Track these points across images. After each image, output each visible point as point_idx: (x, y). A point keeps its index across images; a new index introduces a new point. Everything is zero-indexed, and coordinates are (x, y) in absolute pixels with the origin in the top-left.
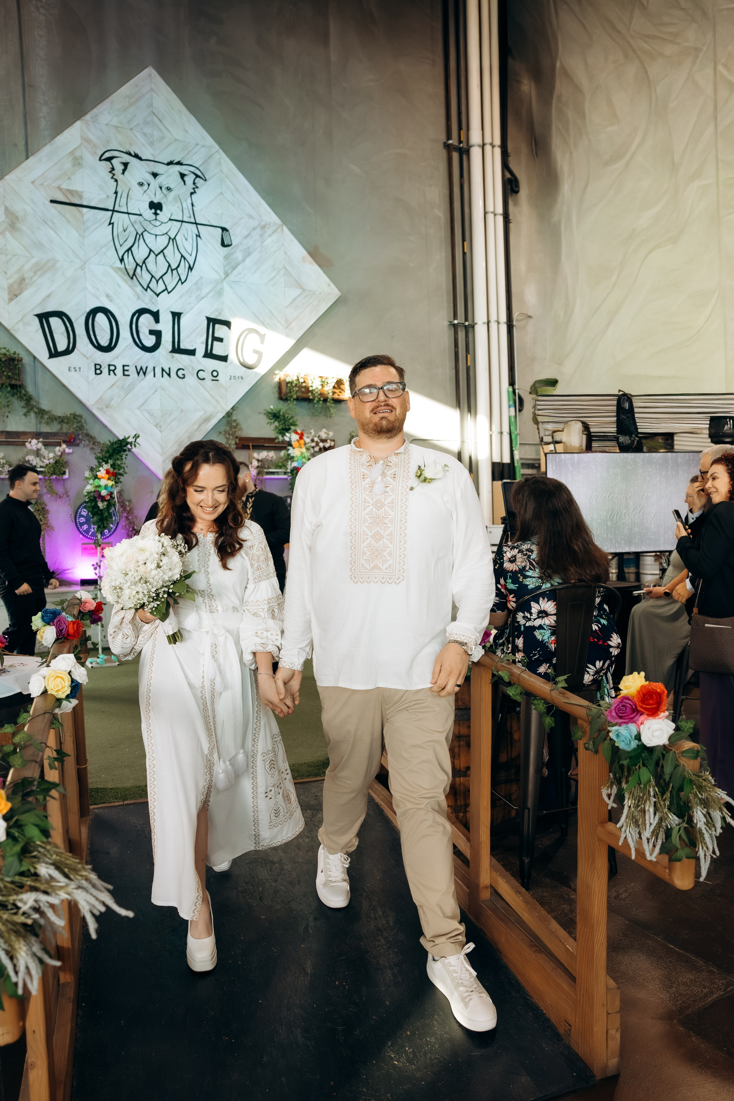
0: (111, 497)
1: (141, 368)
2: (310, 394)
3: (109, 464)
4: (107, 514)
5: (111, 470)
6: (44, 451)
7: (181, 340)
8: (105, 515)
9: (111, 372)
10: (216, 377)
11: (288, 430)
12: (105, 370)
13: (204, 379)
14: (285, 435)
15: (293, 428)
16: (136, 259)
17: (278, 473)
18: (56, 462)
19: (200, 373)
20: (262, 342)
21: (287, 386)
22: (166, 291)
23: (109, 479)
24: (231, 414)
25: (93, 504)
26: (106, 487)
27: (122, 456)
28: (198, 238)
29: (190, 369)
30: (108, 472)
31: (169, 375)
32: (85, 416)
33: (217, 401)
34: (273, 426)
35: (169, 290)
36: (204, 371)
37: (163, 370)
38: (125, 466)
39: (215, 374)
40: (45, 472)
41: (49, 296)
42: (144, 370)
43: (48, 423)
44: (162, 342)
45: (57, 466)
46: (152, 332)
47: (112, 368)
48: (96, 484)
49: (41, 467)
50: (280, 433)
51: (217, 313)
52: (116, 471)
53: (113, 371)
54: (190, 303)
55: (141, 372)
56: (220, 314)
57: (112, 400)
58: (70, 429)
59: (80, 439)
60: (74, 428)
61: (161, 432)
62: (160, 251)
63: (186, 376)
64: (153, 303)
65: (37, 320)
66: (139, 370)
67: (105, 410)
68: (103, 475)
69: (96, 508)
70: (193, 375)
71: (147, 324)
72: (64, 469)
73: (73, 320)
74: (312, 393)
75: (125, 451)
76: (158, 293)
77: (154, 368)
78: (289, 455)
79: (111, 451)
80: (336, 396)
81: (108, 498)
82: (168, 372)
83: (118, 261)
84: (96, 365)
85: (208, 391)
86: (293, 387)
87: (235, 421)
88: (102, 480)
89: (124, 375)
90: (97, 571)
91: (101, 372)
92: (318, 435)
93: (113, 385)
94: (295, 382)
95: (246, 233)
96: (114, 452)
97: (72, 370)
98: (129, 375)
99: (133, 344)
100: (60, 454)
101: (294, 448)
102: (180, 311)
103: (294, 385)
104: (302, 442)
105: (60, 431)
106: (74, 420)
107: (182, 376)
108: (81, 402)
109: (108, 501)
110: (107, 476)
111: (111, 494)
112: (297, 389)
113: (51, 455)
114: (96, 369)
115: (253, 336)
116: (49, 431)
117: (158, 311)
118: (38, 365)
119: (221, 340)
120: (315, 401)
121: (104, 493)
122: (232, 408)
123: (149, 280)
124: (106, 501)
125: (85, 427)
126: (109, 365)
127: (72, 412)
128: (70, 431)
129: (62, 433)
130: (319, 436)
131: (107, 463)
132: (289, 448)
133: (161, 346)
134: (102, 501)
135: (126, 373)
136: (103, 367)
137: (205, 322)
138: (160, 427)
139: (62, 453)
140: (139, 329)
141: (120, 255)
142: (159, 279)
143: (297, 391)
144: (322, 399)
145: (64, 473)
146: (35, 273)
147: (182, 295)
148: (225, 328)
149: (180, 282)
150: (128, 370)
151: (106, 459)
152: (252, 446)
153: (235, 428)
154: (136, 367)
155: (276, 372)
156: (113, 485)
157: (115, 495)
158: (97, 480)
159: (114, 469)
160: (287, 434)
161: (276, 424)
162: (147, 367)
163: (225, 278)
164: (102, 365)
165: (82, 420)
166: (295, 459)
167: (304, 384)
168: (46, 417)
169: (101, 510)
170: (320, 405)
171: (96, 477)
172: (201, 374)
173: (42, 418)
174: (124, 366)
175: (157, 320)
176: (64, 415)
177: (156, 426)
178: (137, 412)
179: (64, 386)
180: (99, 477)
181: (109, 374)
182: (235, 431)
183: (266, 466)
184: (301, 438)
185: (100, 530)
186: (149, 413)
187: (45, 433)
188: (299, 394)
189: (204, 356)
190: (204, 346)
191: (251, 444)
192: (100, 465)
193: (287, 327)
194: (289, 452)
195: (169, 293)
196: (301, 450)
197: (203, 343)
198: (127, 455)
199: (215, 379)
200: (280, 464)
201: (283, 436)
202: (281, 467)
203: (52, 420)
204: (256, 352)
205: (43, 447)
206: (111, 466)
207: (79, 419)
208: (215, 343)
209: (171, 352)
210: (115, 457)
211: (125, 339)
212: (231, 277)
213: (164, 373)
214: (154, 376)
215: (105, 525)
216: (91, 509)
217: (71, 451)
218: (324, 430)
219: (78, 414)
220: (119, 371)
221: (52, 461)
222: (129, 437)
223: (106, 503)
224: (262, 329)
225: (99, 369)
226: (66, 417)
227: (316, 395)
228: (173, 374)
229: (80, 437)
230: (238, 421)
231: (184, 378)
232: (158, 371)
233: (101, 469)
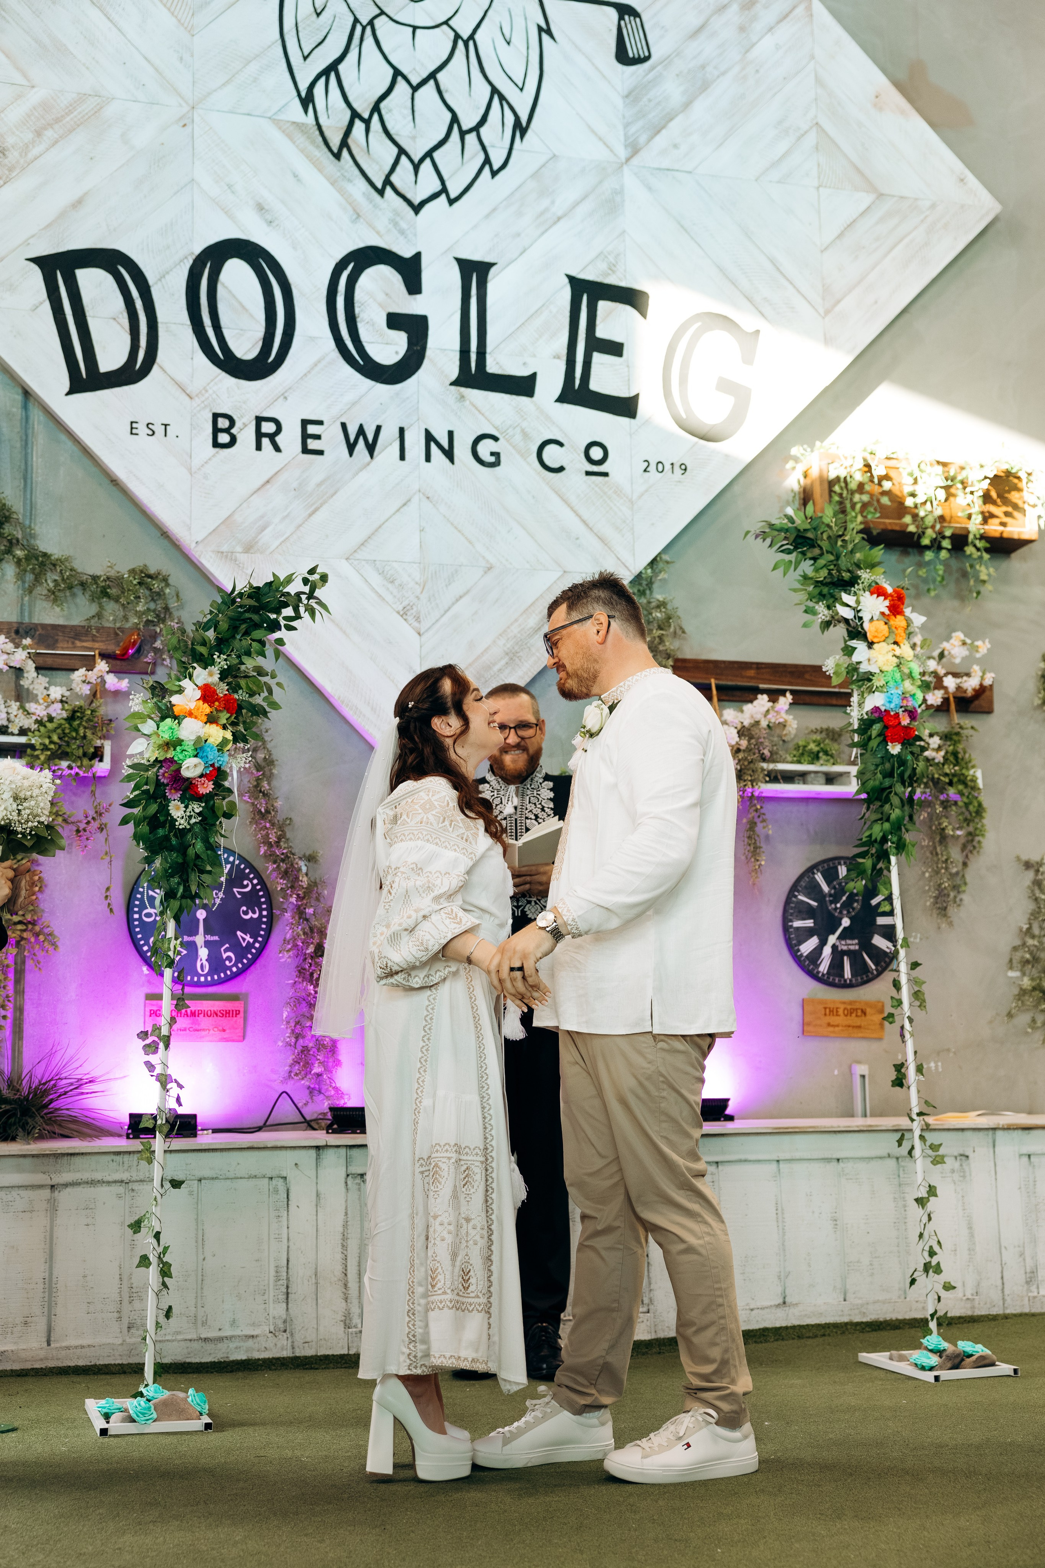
0: (218, 785)
1: (361, 431)
2: (908, 519)
3: (215, 670)
4: (199, 846)
5: (222, 689)
6: (33, 680)
7: (489, 348)
8: (191, 852)
9: (265, 441)
10: (600, 462)
11: (849, 584)
12: (246, 435)
13: (561, 469)
14: (837, 599)
15: (865, 575)
16: (351, 99)
17: (802, 777)
18: (71, 718)
19: (549, 449)
20: (748, 358)
21: (831, 491)
22: (443, 197)
23: (211, 720)
24: (650, 584)
25: (153, 808)
26: (200, 747)
27: (262, 643)
28: (545, 37)
29: (518, 438)
30: (208, 694)
31: (449, 454)
32: (179, 577)
33: (602, 539)
34: (794, 576)
35: (453, 195)
36: (561, 444)
37: (429, 437)
38: (272, 683)
39: (596, 453)
40: (32, 747)
41: (78, 204)
42: (370, 438)
43: (54, 596)
44: (429, 353)
45: (77, 731)
46: (395, 321)
47: (268, 428)
48: (166, 736)
49: (23, 732)
50: (822, 596)
51: (603, 266)
52: (241, 695)
53: (272, 437)
54: (519, 235)
55: (361, 441)
56: (612, 268)
57: (264, 528)
58: (126, 618)
59: (156, 650)
60: (139, 615)
61: (419, 634)
62: (425, 75)
63: (503, 458)
64: (402, 232)
65: (36, 275)
66: (352, 438)
67: (243, 558)
68: (192, 705)
69: (163, 825)
70: (524, 456)
71: (381, 297)
72: (98, 743)
73: (151, 278)
74: (915, 516)
75: (274, 626)
76: (416, 201)
77: (402, 431)
78: (853, 669)
79: (224, 626)
80: (994, 528)
81: (207, 787)
82: (445, 444)
83: (297, 104)
84: (216, 416)
85: (572, 508)
86: (852, 493)
87: (661, 605)
88: (187, 722)
89: (305, 450)
90: (154, 1059)
91: (233, 441)
92: (936, 654)
93: (268, 482)
94: (859, 477)
95: (695, 21)
96: (234, 629)
97: (142, 430)
98: (320, 453)
99: (336, 354)
100: (86, 690)
101: (870, 645)
102: (488, 259)
103: (853, 486)
104: (899, 621)
105: (93, 622)
106: (142, 591)
107: (492, 459)
108: (165, 534)
109: (206, 799)
110: (206, 709)
111: (217, 774)
112: (865, 498)
113: (56, 692)
114: (216, 431)
115: (719, 337)
116: (61, 622)
117: (418, 256)
118: (36, 415)
119: (615, 349)
120: (926, 541)
121: (191, 767)
122: (653, 563)
123: (391, 161)
124: (199, 798)
125: (176, 614)
126: (259, 420)
127: (137, 563)
128: (128, 625)
129: (98, 629)
130: (942, 655)
131: (206, 662)
132: (854, 643)
133: (426, 362)
134: (182, 800)
135: (312, 444)
136: (238, 424)
137: (566, 293)
138: (418, 619)
139: (94, 695)
140: (357, 310)
141: (303, 88)
142: (422, 160)
143: (865, 506)
144: (948, 533)
145: (98, 754)
146: (39, 134)
147: (494, 210)
148: (627, 310)
149: (487, 170)
150: (318, 437)
151: (203, 650)
152: (718, 688)
153: (660, 628)
154: (344, 426)
155: (795, 451)
156: (225, 742)
157: (232, 781)
158: (168, 721)
159: (234, 688)
160: (845, 597)
161: (807, 567)
162: (378, 428)
163: (628, 160)
164: (235, 417)
165: (167, 591)
166: (877, 682)
167: (887, 485)
168: (51, 577)
169: (183, 832)
170: (944, 554)
171: (167, 713)
172: (551, 455)
173: (37, 580)
174: (305, 423)
175: (414, 286)
176: (112, 573)
177: (404, 614)
178: (344, 567)
179: (115, 482)
180: (176, 710)
181: (259, 447)
182: (661, 638)
183: (766, 752)
184: (895, 609)
185: (175, 904)
186: (381, 573)
187: (44, 626)
188: (873, 516)
189: (561, 399)
190: (561, 367)
191: (713, 682)
192: (186, 672)
193: (827, 312)
194: (856, 658)
195: (451, 202)
196: (898, 651)
197: (557, 357)
198: (280, 642)
199: (595, 469)
200: (812, 746)
201: (829, 607)
202: (815, 758)
203: (70, 587)
204: (725, 386)
205: (30, 666)
206: (224, 675)
207: (156, 585)
208: (597, 357)
209: (455, 383)
210: (236, 644)
211: (312, 339)
212: (647, 157)
213: (433, 445)
214: (402, 457)
215: (194, 889)
216: (145, 828)
217: (124, 684)
218: (959, 635)
219: (152, 571)
220: (290, 438)
221: (58, 712)
222: (289, 580)
223: (197, 807)
224: (748, 321)
225: (227, 431)
226: (118, 581)
227: (929, 521)
228: (462, 450)
229: (158, 644)
230: (669, 607)
231: (496, 464)
232: (415, 443)
233: (186, 683)
